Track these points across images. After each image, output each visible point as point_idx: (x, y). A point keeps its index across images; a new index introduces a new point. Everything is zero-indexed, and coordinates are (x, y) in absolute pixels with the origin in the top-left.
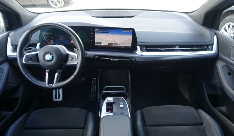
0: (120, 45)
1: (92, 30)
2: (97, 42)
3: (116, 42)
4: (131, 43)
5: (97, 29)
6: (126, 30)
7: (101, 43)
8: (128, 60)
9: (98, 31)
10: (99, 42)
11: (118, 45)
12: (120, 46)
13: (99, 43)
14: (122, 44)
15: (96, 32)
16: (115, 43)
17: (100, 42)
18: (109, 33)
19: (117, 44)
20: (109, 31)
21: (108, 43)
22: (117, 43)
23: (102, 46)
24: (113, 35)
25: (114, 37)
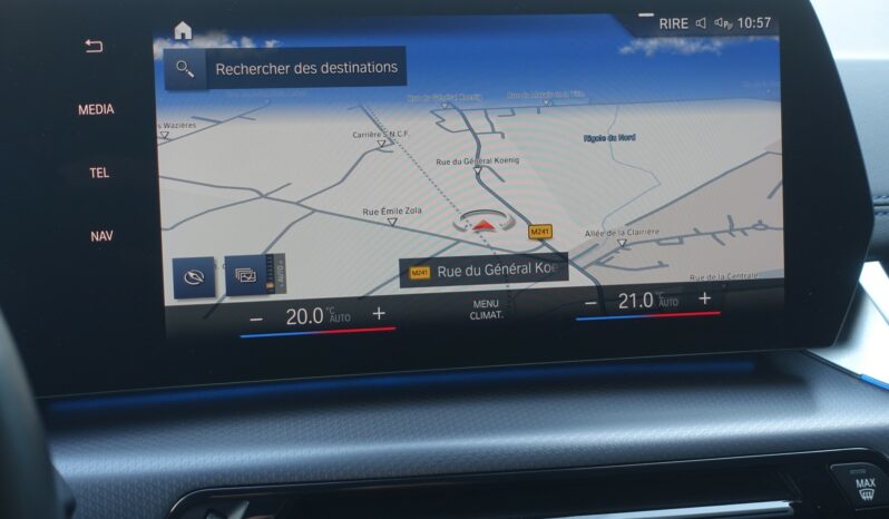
0: (608, 278)
1: (94, 46)
2: (207, 265)
3: (540, 232)
4: (777, 219)
5: (183, 29)
6: (682, 23)
7: (268, 269)
8: (785, 504)
9: (213, 56)
10: (232, 263)
11: (576, 279)
12: (605, 295)
13: (245, 275)
14: (621, 259)
15: (178, 84)
16: (519, 242)
17: (257, 250)
18: (399, 80)
19: (560, 263)
20: (398, 55)
21: (406, 265)
22: (559, 244)
23: (295, 317)
24: (479, 122)
25: (492, 147)
